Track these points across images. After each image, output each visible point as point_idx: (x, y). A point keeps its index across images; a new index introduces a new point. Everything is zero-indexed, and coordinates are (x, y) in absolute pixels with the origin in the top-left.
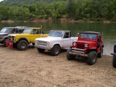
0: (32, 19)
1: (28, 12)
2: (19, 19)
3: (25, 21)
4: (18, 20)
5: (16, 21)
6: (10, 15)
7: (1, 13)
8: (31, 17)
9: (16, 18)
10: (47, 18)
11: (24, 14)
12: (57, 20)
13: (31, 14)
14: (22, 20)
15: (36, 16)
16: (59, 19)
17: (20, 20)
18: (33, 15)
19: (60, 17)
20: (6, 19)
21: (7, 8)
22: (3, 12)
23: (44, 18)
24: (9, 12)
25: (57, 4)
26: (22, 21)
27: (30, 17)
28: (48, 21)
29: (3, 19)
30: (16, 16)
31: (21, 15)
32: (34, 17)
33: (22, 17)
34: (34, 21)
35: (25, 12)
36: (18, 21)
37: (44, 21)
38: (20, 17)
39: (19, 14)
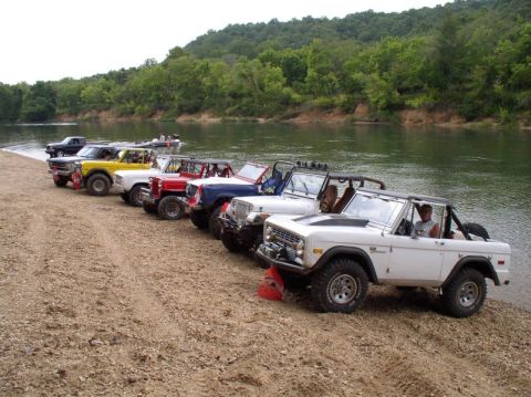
0: (290, 111)
1: (279, 84)
2: (239, 112)
3: (261, 120)
4: (237, 116)
5: (226, 118)
6: (211, 95)
7: (180, 88)
8: (287, 102)
9: (229, 105)
10: (348, 109)
11: (261, 93)
12: (387, 120)
13: (287, 90)
14: (252, 115)
15: (304, 101)
16: (396, 113)
17: (245, 113)
18: (296, 96)
19: (402, 107)
20: (195, 110)
21: (202, 67)
22: (186, 84)
23: (337, 110)
24: (208, 84)
25: (394, 51)
26: (250, 119)
27: (282, 103)
28: (354, 120)
29: (181, 111)
30: (229, 99)
31: (250, 95)
32: (298, 104)
33: (253, 102)
34: (297, 120)
35: (265, 80)
36: (237, 119)
37: (335, 120)
38: (245, 101)
39: (244, 91)
